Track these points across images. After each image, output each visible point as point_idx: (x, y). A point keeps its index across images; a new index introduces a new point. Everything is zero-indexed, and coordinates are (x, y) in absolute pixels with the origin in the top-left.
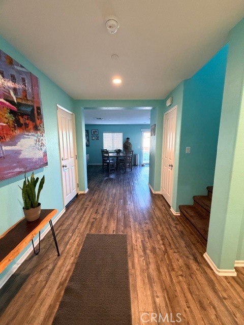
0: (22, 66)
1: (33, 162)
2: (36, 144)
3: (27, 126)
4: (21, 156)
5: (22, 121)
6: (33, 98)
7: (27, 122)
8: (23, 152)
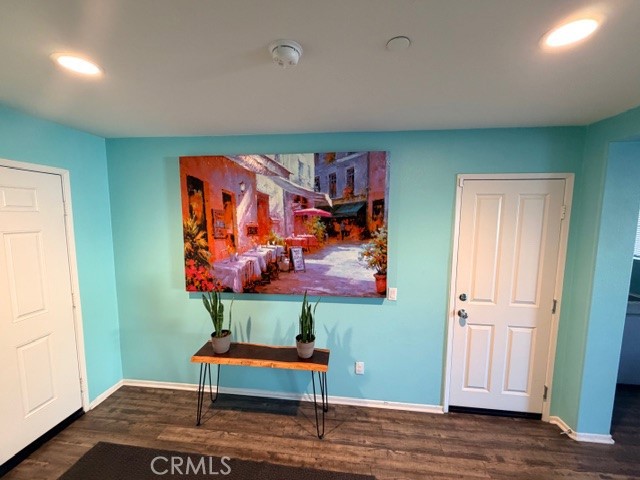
0: (350, 153)
1: (349, 285)
2: (360, 259)
3: (346, 233)
4: (328, 273)
5: (338, 227)
6: (367, 190)
7: (348, 228)
8: (332, 269)
